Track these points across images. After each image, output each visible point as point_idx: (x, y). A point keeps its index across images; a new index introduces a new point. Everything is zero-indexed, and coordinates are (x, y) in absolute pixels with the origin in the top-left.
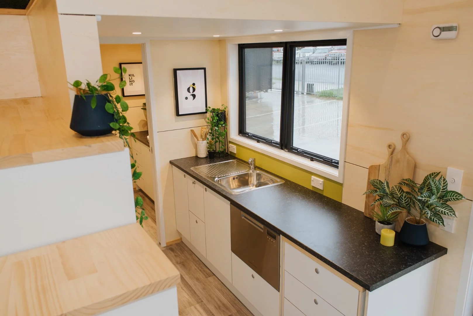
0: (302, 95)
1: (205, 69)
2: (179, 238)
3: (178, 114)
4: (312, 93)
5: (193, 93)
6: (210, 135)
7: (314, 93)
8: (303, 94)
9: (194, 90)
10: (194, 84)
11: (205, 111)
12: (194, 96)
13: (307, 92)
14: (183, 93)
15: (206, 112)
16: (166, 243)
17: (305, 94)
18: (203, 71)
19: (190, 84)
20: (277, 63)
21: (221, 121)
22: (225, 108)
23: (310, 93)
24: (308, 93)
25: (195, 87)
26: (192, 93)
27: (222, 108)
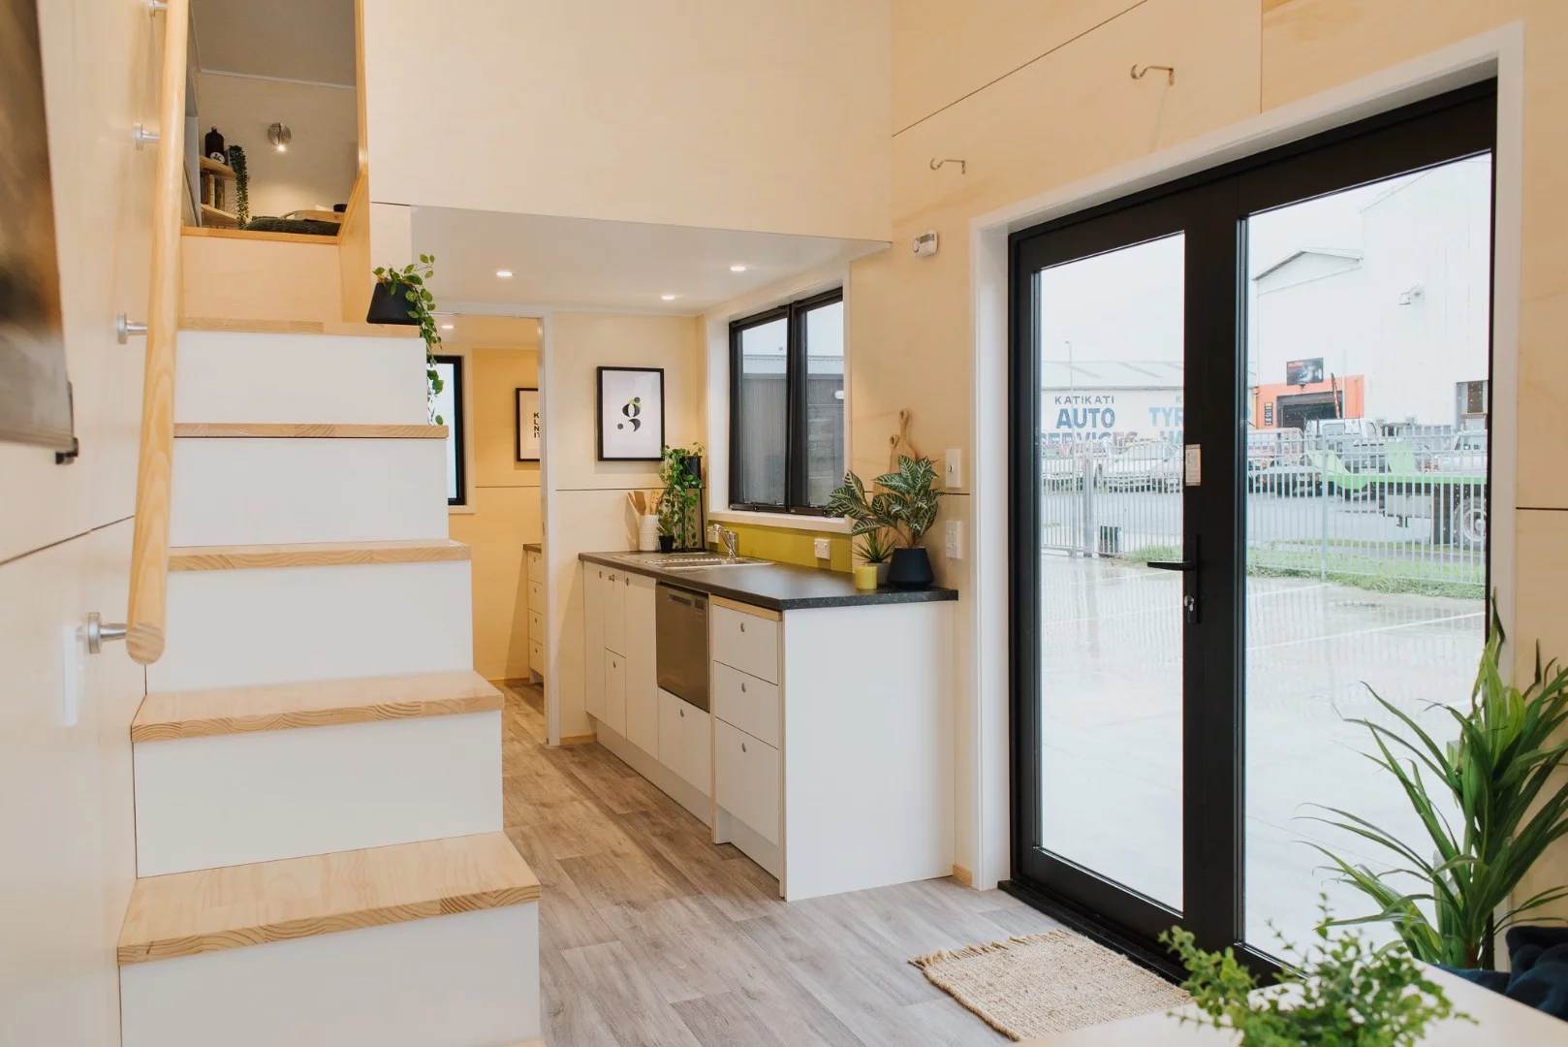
0: (1088, 559)
1: (661, 371)
2: (589, 732)
3: (601, 458)
4: (1114, 553)
5: (636, 417)
6: (667, 506)
7: (1119, 553)
8: (1088, 555)
9: (637, 411)
10: (637, 400)
11: (659, 456)
12: (636, 423)
13: (1101, 550)
14: (613, 414)
15: (661, 459)
16: (561, 739)
17: (1095, 555)
18: (658, 374)
19: (628, 399)
20: (1053, 489)
21: (690, 474)
22: (700, 450)
23: (1109, 553)
24: (1104, 552)
25: (641, 405)
26: (632, 418)
27: (693, 451)
